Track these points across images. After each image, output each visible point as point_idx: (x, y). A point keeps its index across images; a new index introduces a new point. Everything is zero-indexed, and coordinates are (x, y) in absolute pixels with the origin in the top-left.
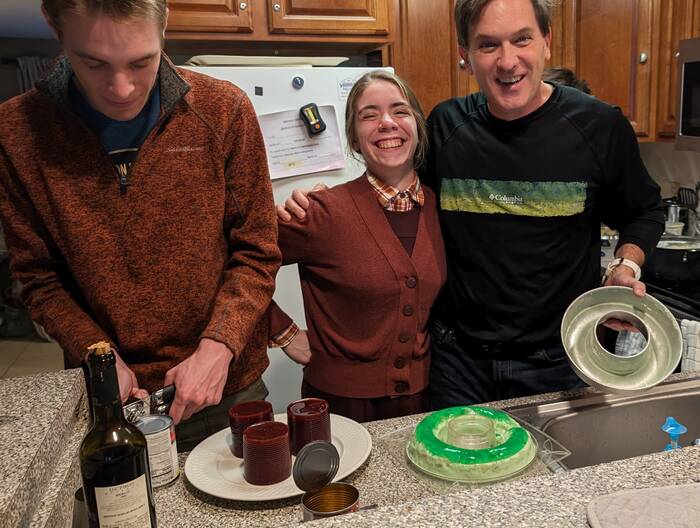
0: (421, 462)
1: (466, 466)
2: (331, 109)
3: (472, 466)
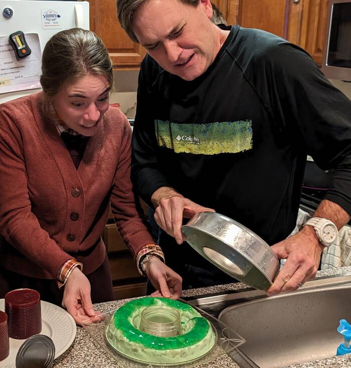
0: (120, 346)
1: (158, 352)
2: (35, 36)
3: (163, 352)
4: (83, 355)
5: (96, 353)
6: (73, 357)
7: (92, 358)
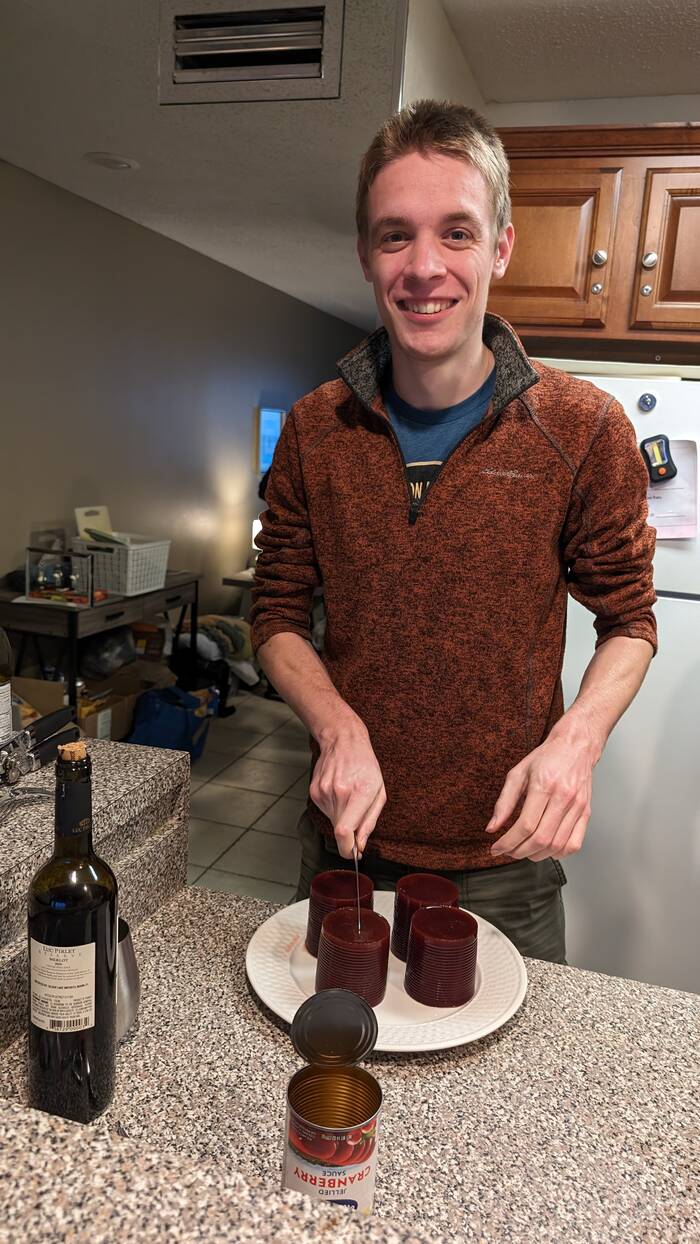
2: (691, 446)
4: (506, 1065)
5: (533, 1073)
6: (486, 1060)
7: (518, 1079)
